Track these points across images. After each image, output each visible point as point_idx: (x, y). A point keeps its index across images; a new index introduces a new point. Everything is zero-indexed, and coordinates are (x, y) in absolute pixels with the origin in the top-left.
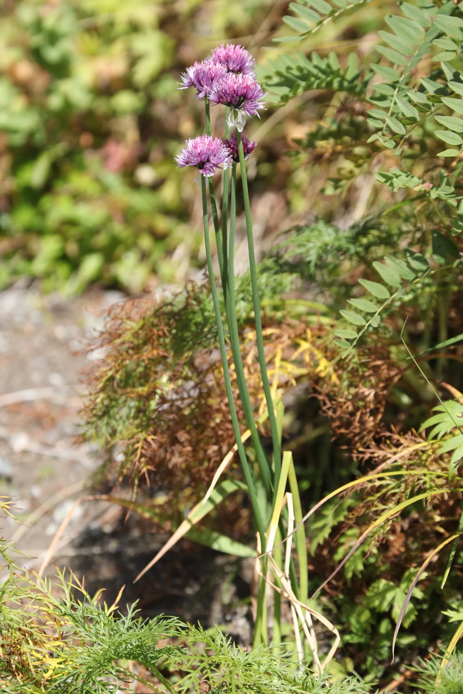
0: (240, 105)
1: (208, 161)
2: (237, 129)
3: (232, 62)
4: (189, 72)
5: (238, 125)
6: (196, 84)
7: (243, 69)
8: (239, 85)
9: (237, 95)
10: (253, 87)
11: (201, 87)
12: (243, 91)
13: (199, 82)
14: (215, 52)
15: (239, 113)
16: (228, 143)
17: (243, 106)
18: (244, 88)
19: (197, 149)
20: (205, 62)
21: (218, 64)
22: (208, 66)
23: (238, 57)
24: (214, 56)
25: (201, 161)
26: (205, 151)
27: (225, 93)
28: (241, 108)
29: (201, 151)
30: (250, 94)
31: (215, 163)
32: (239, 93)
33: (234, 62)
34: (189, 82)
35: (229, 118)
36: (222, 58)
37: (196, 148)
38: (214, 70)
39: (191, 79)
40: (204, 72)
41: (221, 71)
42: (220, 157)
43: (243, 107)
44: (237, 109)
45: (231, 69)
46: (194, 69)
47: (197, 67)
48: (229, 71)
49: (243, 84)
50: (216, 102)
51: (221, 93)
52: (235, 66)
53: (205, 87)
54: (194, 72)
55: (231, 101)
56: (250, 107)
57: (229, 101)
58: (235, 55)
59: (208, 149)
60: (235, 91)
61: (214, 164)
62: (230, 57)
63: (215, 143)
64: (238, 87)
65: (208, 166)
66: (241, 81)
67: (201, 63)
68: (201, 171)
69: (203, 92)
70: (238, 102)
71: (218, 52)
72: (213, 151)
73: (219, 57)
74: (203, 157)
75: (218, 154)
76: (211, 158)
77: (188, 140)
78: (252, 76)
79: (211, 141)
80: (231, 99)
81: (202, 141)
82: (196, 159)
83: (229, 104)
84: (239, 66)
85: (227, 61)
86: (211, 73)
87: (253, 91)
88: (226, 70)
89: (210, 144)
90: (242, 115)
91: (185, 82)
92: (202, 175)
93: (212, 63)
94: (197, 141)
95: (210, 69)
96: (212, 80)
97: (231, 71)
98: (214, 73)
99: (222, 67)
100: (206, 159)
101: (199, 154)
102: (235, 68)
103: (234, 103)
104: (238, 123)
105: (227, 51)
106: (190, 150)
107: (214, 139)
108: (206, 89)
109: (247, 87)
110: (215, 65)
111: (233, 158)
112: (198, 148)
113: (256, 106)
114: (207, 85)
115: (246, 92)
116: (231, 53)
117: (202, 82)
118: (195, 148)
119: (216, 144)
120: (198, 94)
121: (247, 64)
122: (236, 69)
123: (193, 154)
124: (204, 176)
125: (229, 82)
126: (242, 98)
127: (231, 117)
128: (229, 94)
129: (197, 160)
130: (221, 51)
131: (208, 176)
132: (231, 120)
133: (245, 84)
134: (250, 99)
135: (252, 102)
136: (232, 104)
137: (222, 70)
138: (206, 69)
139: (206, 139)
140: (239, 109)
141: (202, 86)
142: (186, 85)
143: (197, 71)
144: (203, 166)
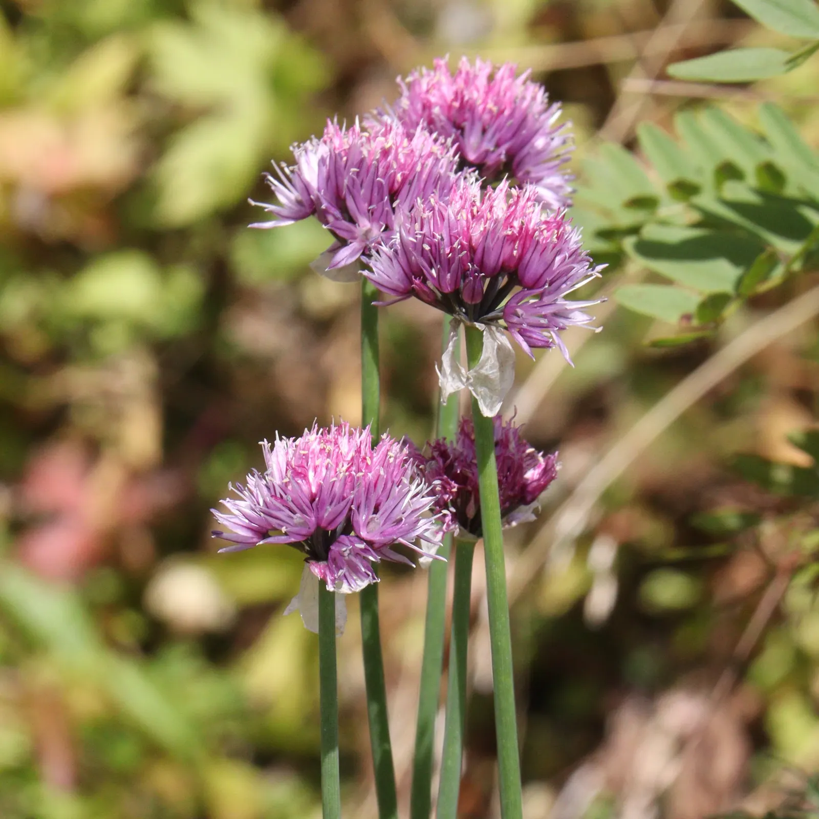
0: (492, 308)
1: (349, 527)
2: (475, 403)
3: (478, 128)
4: (303, 161)
5: (482, 390)
6: (326, 212)
7: (520, 164)
8: (490, 225)
9: (482, 266)
10: (547, 236)
11: (345, 224)
12: (507, 249)
13: (340, 202)
14: (410, 86)
15: (487, 340)
16: (444, 454)
17: (508, 313)
18: (512, 239)
19: (305, 477)
20: (366, 124)
21: (421, 136)
22: (381, 139)
23: (501, 112)
24: (405, 103)
25: (318, 526)
26: (337, 488)
27: (434, 256)
28: (496, 319)
29: (320, 487)
30: (535, 267)
31: (377, 538)
32: (491, 260)
33: (484, 131)
34: (299, 203)
35: (446, 359)
36: (436, 110)
37: (299, 472)
38: (402, 158)
39: (307, 188)
40: (361, 163)
41: (430, 162)
42: (397, 515)
43: (505, 316)
44: (479, 326)
45: (472, 156)
46: (323, 150)
47: (337, 142)
48: (463, 163)
49: (508, 222)
50: (394, 290)
51: (416, 257)
52: (488, 145)
53: (364, 224)
54: (322, 161)
55: (457, 292)
56: (534, 320)
57: (448, 289)
58: (490, 105)
59: (351, 482)
60: (472, 250)
61: (370, 543)
62: (472, 109)
63: (377, 457)
64: (486, 234)
65: (345, 547)
66: (500, 209)
67: (351, 125)
68: (316, 570)
69: (354, 245)
70: (486, 296)
71: (424, 87)
72: (371, 488)
73: (427, 106)
74: (328, 512)
75: (391, 503)
76: (362, 518)
77: (272, 440)
78: (556, 189)
79: (365, 450)
80: (456, 282)
81: (329, 447)
82: (298, 517)
83: (448, 302)
84: (503, 150)
85: (459, 128)
86: (388, 167)
87: (548, 255)
88: (449, 157)
89: (358, 460)
90: (500, 348)
91: (281, 198)
92: (323, 583)
93: (398, 128)
94: (307, 446)
95: (385, 153)
96: (394, 195)
97: (470, 165)
98: (402, 167)
99: (436, 148)
100: (342, 519)
101: (312, 500)
102: (487, 153)
103: (466, 297)
104: (484, 381)
105: (461, 83)
106: (277, 481)
107: (375, 444)
108: (368, 232)
109: (525, 237)
110: (410, 137)
111: (456, 517)
112: (311, 474)
113: (556, 315)
114: (371, 214)
115: (521, 257)
116: (475, 95)
117: (350, 203)
118: (296, 474)
119: (384, 463)
120: (334, 250)
121: (540, 142)
122: (491, 160)
123: (289, 498)
124: (330, 588)
125: (450, 212)
126: (503, 281)
127: (454, 357)
128: (450, 262)
129: (305, 524)
130: (437, 86)
131: (345, 589)
132: (455, 369)
133: (516, 224)
134: (536, 283)
135: (541, 296)
136: (461, 304)
137: (437, 160)
138: (371, 150)
139: (344, 442)
140: (489, 322)
141: (352, 221)
142: (285, 212)
143: (335, 158)
144: (328, 550)
